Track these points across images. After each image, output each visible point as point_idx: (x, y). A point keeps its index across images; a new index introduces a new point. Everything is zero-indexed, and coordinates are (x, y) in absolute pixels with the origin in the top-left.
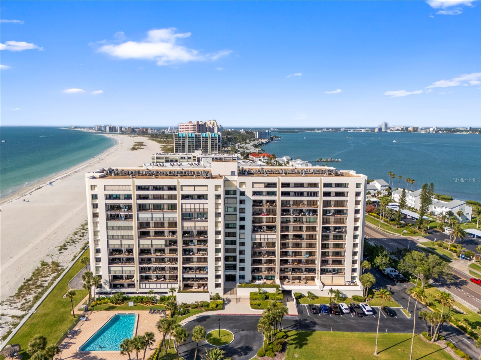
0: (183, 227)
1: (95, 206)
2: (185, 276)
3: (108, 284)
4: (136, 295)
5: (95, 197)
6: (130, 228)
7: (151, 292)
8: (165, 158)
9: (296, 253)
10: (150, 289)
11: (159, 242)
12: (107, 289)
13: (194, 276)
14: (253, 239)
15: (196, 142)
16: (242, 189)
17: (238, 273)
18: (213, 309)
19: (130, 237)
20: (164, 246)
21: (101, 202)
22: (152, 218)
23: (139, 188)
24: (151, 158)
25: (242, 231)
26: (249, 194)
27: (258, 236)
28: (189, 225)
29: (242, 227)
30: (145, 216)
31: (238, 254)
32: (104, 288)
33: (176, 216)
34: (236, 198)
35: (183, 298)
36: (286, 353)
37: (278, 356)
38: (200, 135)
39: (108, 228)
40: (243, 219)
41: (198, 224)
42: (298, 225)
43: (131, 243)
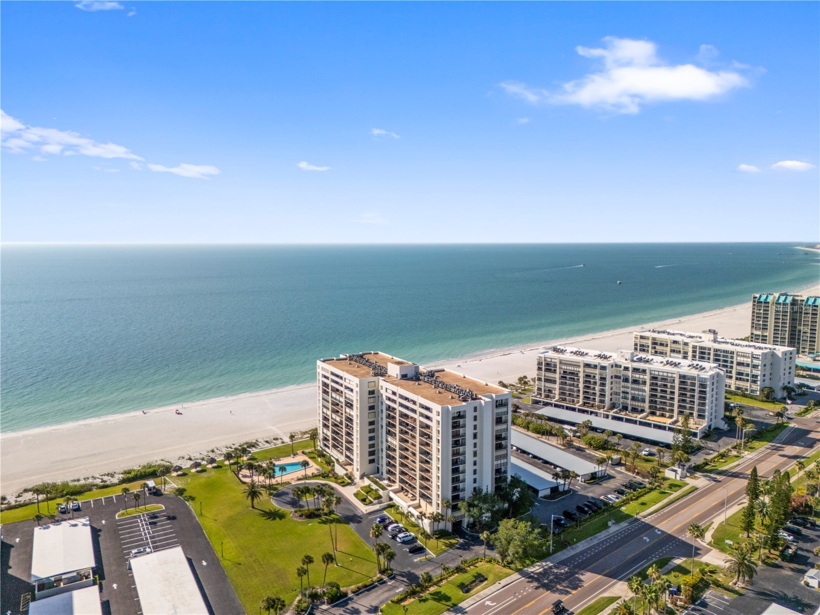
1: (319, 380)
2: (346, 453)
3: (322, 441)
6: (329, 402)
7: (332, 456)
9: (408, 467)
11: (338, 419)
12: (322, 445)
13: (349, 455)
14: (387, 441)
15: (794, 312)
17: (380, 468)
18: (338, 483)
19: (328, 409)
20: (339, 423)
21: (321, 378)
22: (336, 398)
23: (332, 373)
24: (634, 336)
25: (381, 430)
26: (385, 398)
27: (389, 439)
28: (347, 411)
29: (381, 427)
30: (333, 395)
33: (343, 400)
35: (337, 468)
36: (308, 520)
37: (302, 518)
38: (803, 301)
39: (323, 399)
40: (382, 419)
41: (351, 413)
42: (409, 439)
43: (329, 414)
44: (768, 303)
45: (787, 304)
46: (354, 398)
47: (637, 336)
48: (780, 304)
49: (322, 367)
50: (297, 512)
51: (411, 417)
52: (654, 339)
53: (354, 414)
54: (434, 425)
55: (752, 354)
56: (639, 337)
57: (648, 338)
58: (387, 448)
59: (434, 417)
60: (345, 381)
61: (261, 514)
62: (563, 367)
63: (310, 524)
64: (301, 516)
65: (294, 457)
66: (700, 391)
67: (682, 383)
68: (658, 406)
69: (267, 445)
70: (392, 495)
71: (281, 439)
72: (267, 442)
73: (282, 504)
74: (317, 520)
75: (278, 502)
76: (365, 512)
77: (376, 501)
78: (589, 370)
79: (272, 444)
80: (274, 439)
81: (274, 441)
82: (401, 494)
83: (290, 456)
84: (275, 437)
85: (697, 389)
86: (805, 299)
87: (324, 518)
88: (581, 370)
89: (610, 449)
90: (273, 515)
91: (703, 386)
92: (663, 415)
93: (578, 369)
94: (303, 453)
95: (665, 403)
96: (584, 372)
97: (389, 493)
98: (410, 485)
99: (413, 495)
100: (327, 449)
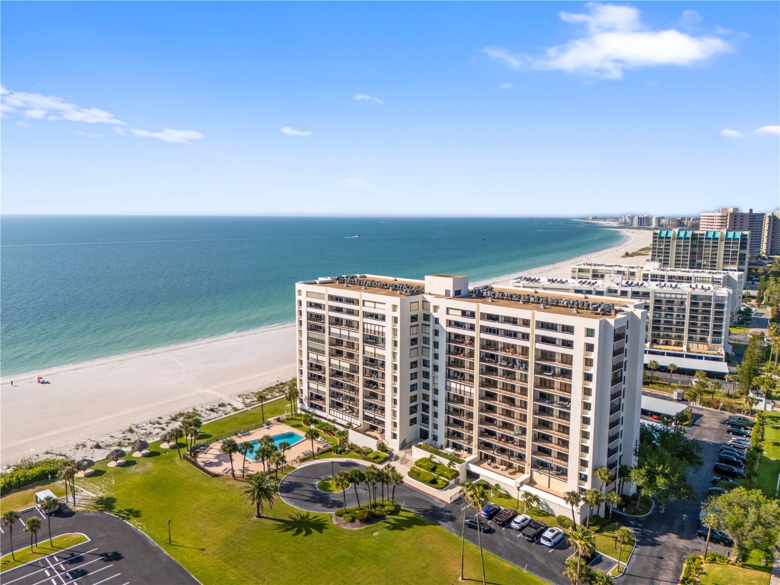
0: (364, 352)
1: (301, 313)
2: (366, 413)
3: (307, 400)
4: (326, 421)
5: (301, 303)
6: (323, 342)
7: (334, 422)
8: (591, 271)
9: (505, 425)
10: (334, 418)
11: (345, 365)
12: (306, 407)
13: (373, 416)
14: (448, 388)
15: (693, 246)
16: (436, 315)
17: (430, 429)
18: (369, 460)
19: (323, 352)
20: (349, 370)
21: (305, 309)
22: (340, 334)
23: (331, 298)
24: (571, 269)
25: (436, 373)
26: (443, 323)
27: (453, 385)
28: (370, 349)
29: (436, 368)
30: (335, 330)
31: (430, 403)
32: (304, 405)
33: (358, 335)
34: (429, 326)
35: (354, 438)
36: (367, 526)
37: (355, 524)
38: (703, 234)
39: (308, 338)
40: (436, 356)
41: (378, 351)
42: (509, 382)
43: (324, 359)
44: (670, 238)
45: (688, 238)
46: (387, 328)
47: (574, 270)
48: (681, 238)
49: (307, 292)
50: (341, 516)
51: (514, 347)
52: (594, 271)
53: (386, 353)
54: (578, 353)
56: (577, 270)
57: (587, 271)
58: (448, 400)
59: (579, 339)
60: (364, 305)
61: (280, 527)
63: (376, 534)
64: (353, 521)
65: (268, 428)
66: (716, 312)
67: (693, 304)
68: (662, 334)
69: (214, 415)
70: (474, 469)
71: (229, 404)
72: (212, 410)
73: (305, 504)
74: (381, 524)
75: (298, 500)
76: (449, 502)
77: (452, 482)
79: (220, 413)
80: (220, 406)
81: (220, 408)
82: (485, 464)
83: (263, 426)
84: (221, 403)
85: (712, 309)
86: (705, 232)
87: (391, 519)
89: (655, 383)
90: (302, 525)
91: (720, 306)
92: (667, 343)
94: (278, 420)
95: (671, 329)
97: (467, 465)
98: (503, 451)
99: (510, 466)
100: (318, 412)
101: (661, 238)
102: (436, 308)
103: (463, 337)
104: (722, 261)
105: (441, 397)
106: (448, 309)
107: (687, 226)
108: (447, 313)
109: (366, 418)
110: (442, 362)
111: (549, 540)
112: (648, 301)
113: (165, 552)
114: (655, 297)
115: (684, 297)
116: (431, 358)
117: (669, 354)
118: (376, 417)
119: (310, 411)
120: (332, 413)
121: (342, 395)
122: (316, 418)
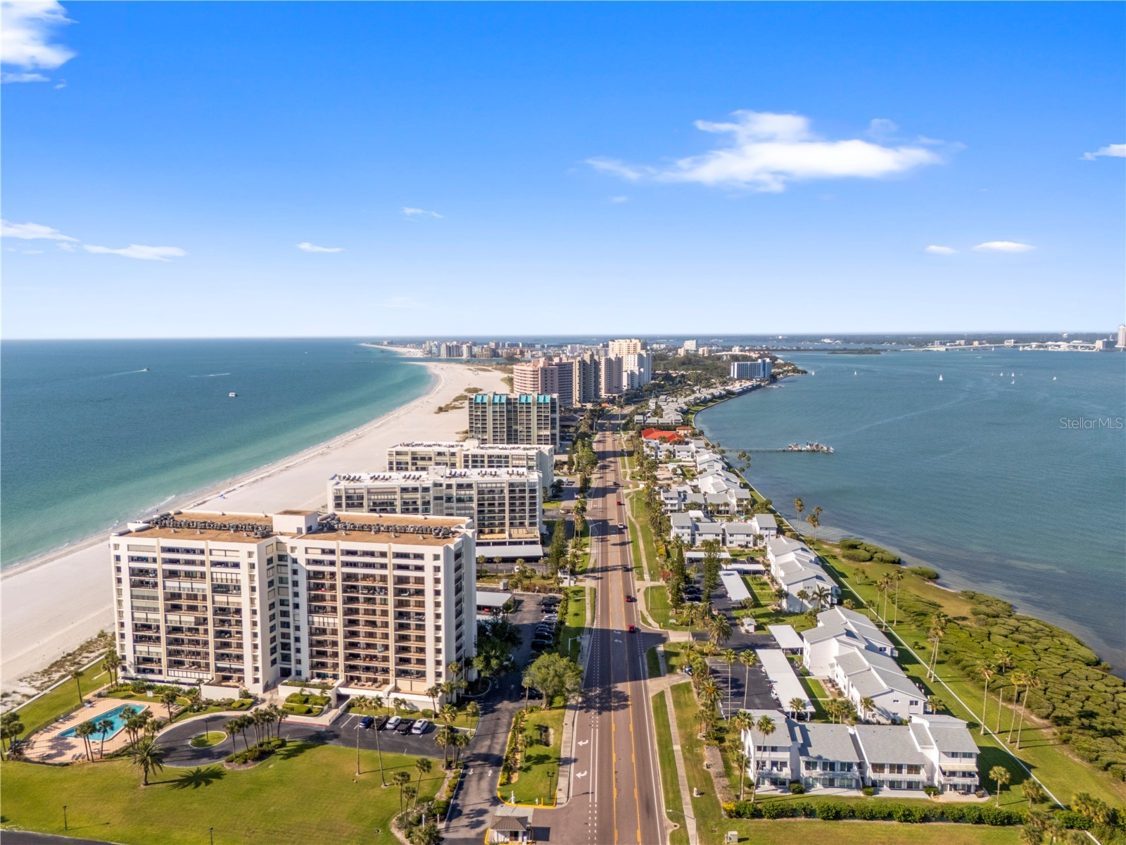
0: (214, 602)
1: (119, 569)
2: (218, 665)
3: (133, 666)
4: (163, 684)
5: (118, 558)
6: (155, 598)
7: (176, 682)
8: (410, 454)
9: (369, 646)
10: (176, 678)
11: (188, 619)
12: (132, 673)
13: (228, 666)
14: (310, 623)
15: (509, 411)
16: (294, 555)
17: (293, 666)
18: (235, 709)
19: (156, 610)
20: (193, 624)
21: (125, 565)
22: (180, 588)
23: (165, 550)
24: (387, 453)
25: (297, 611)
26: (302, 562)
27: (316, 619)
28: (221, 599)
29: (296, 606)
30: (172, 584)
31: (292, 641)
32: (129, 672)
33: (206, 586)
34: (287, 566)
35: (208, 693)
36: (260, 763)
37: (248, 764)
38: (516, 399)
39: (132, 597)
40: (296, 595)
41: (232, 599)
42: (370, 607)
43: (158, 617)
44: (485, 404)
45: (503, 404)
46: (243, 575)
47: (391, 453)
48: (496, 404)
49: (128, 546)
50: (232, 761)
51: (373, 576)
52: (413, 453)
53: (243, 600)
54: (428, 575)
55: (527, 456)
56: (394, 453)
57: (406, 454)
58: (311, 634)
59: (428, 563)
60: (211, 554)
61: (174, 787)
62: (373, 497)
63: (271, 766)
64: (245, 762)
65: (91, 707)
66: (530, 497)
67: (511, 491)
68: (486, 523)
70: (344, 691)
71: (14, 692)
73: (188, 762)
74: (272, 757)
75: (180, 761)
76: (328, 724)
77: (326, 707)
78: (406, 496)
79: (10, 704)
81: (6, 699)
82: (353, 685)
83: (83, 706)
85: (527, 495)
86: (518, 397)
87: (282, 751)
88: (398, 496)
89: (484, 577)
90: (197, 779)
91: (532, 491)
92: (492, 532)
93: (393, 497)
94: (100, 696)
95: (494, 517)
96: (402, 498)
97: (337, 689)
98: (367, 669)
99: (375, 681)
100: (150, 676)
101: (476, 404)
102: (293, 549)
103: (323, 573)
104: (536, 426)
105: (304, 634)
106: (306, 549)
107: (502, 356)
108: (306, 552)
109: (218, 669)
110: (303, 600)
111: (419, 729)
112: (472, 492)
113: (66, 837)
114: (478, 487)
115: (503, 485)
116: (290, 597)
117: (495, 544)
118: (232, 666)
119: (139, 677)
120: (171, 673)
121: (183, 651)
122: (149, 683)
